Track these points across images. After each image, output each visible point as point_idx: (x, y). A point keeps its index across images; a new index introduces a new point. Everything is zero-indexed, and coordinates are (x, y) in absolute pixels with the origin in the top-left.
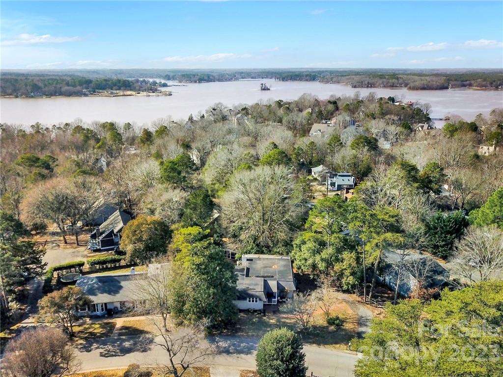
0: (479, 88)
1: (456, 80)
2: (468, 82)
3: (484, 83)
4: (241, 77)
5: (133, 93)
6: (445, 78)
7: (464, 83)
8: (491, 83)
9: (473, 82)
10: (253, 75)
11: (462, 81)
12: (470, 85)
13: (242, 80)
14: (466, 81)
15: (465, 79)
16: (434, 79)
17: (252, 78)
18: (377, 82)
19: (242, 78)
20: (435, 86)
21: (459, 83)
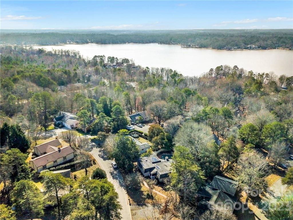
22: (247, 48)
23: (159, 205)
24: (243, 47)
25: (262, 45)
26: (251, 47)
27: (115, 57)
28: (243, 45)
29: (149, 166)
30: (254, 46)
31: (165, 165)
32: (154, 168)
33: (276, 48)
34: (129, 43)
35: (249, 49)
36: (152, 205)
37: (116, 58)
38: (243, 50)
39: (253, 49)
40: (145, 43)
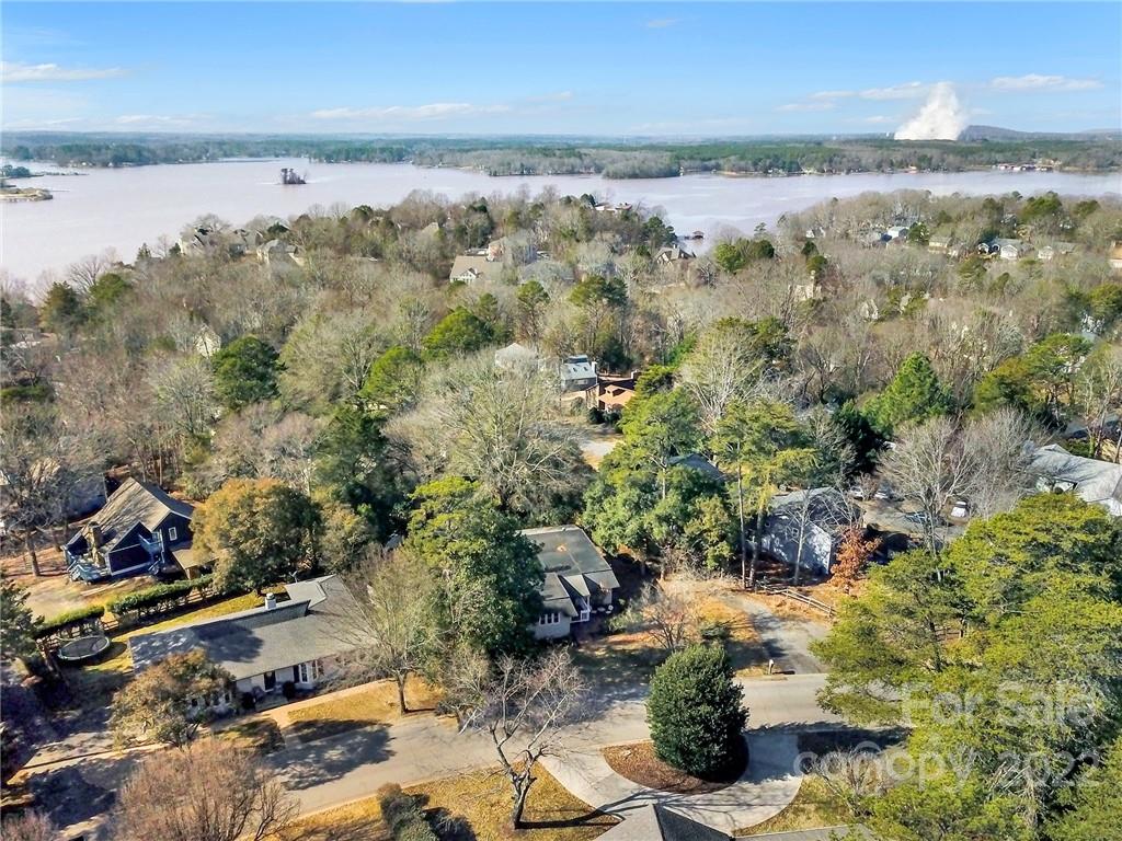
0: (734, 174)
1: (691, 158)
2: (713, 162)
3: (742, 163)
4: (222, 153)
6: (669, 153)
7: (706, 163)
8: (755, 164)
9: (721, 162)
10: (253, 150)
11: (704, 160)
12: (718, 168)
13: (225, 159)
14: (710, 159)
15: (707, 156)
16: (650, 155)
17: (251, 155)
18: (539, 164)
19: (226, 155)
20: (654, 170)
21: (698, 163)
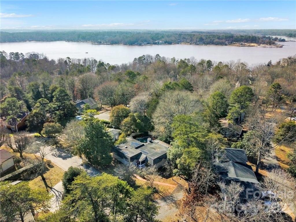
5: (255, 45)
22: (155, 44)
23: (171, 197)
24: (152, 43)
25: (167, 41)
26: (158, 43)
27: (20, 53)
28: (151, 41)
29: (133, 153)
30: (161, 41)
31: (152, 148)
32: (141, 154)
33: (179, 43)
34: (30, 41)
35: (157, 44)
36: (162, 199)
37: (22, 54)
38: (152, 45)
39: (161, 44)
40: (50, 41)
